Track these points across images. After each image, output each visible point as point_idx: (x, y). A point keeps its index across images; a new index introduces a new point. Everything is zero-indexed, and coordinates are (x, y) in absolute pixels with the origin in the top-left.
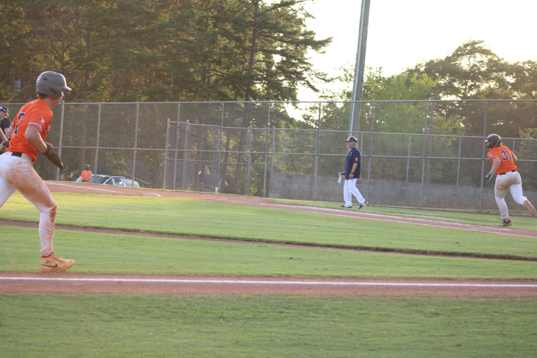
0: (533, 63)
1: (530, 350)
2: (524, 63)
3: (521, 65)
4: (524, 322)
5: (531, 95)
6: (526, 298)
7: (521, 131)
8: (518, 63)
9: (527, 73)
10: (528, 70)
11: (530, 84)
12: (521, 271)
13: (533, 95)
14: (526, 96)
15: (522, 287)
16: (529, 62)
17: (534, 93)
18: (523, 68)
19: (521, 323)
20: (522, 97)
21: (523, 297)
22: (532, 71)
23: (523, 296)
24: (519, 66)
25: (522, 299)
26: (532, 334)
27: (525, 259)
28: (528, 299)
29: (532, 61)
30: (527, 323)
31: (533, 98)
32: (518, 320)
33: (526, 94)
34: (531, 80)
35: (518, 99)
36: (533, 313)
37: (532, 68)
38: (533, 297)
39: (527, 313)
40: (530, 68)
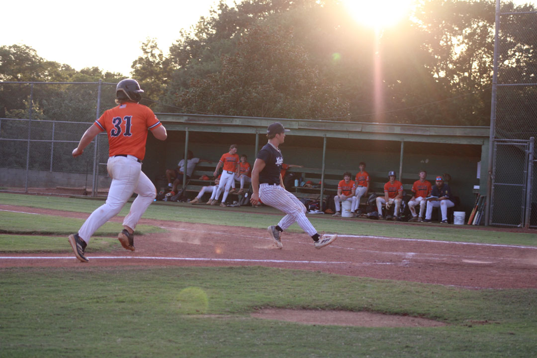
0: (19, 47)
1: (13, 318)
2: (10, 47)
3: (8, 49)
4: (9, 292)
5: (17, 78)
6: (10, 269)
7: (6, 112)
8: (4, 47)
9: (12, 57)
10: (14, 54)
11: (15, 67)
12: (6, 244)
13: (19, 78)
14: (12, 78)
15: (7, 259)
16: (15, 46)
17: (19, 75)
18: (9, 51)
19: (6, 293)
20: (8, 79)
21: (7, 269)
22: (17, 54)
23: (7, 267)
24: (6, 50)
25: (7, 270)
26: (16, 303)
27: (10, 233)
28: (12, 270)
29: (18, 45)
30: (11, 293)
31: (19, 80)
32: (3, 290)
33: (12, 77)
34: (17, 64)
35: (5, 81)
36: (16, 284)
37: (17, 52)
38: (17, 268)
39: (11, 284)
40: (15, 52)
